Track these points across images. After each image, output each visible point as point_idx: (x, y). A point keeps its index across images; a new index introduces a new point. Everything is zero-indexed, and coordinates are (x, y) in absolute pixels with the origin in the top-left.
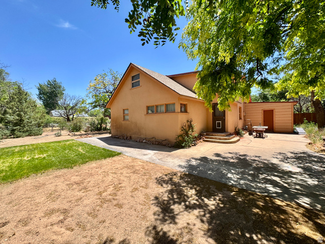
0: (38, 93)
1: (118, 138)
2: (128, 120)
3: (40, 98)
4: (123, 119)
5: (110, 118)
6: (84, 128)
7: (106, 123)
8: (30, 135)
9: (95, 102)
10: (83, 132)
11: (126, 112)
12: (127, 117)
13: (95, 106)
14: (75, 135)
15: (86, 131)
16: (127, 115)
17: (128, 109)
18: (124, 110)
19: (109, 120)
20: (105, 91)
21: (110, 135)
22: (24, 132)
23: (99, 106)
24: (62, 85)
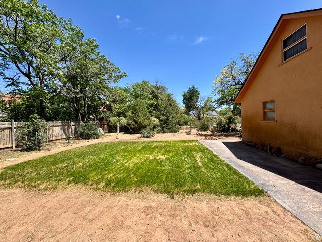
0: (183, 99)
1: (253, 146)
2: (273, 119)
3: (184, 103)
4: (262, 118)
5: (241, 117)
6: (211, 127)
7: (236, 123)
8: (171, 132)
9: (222, 98)
10: (210, 132)
11: (269, 106)
12: (270, 115)
13: (222, 104)
14: (201, 135)
15: (212, 132)
16: (273, 110)
17: (273, 101)
18: (264, 104)
19: (240, 119)
20: (234, 83)
21: (241, 140)
22: (168, 129)
23: (226, 102)
24: (198, 90)
